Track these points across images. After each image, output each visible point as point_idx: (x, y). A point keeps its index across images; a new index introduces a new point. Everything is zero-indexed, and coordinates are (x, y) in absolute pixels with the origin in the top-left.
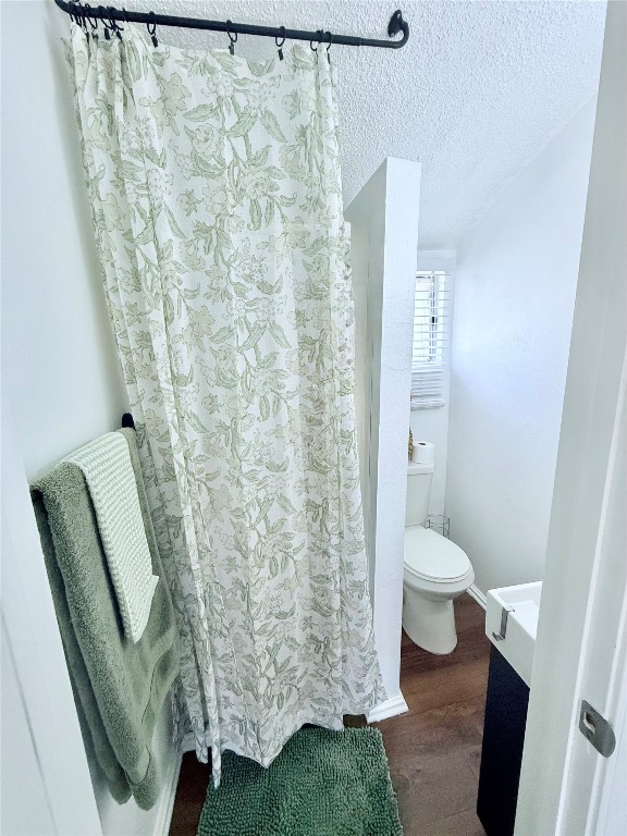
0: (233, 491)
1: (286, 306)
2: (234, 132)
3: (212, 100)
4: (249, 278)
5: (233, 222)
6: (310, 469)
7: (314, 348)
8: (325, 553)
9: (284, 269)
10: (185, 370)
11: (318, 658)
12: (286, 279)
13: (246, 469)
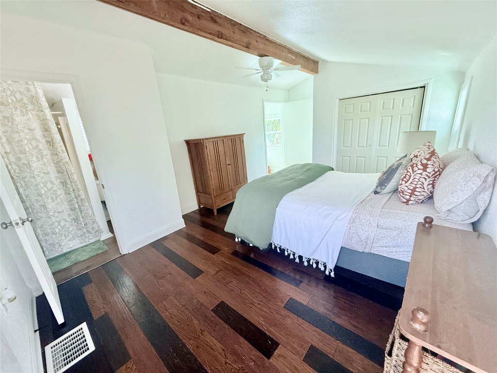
0: (33, 180)
1: (39, 133)
2: (11, 95)
3: (2, 89)
4: (24, 128)
5: (15, 115)
6: (58, 173)
7: (51, 143)
8: (69, 194)
9: (36, 125)
10: (8, 151)
11: (76, 224)
12: (36, 127)
13: (35, 173)
